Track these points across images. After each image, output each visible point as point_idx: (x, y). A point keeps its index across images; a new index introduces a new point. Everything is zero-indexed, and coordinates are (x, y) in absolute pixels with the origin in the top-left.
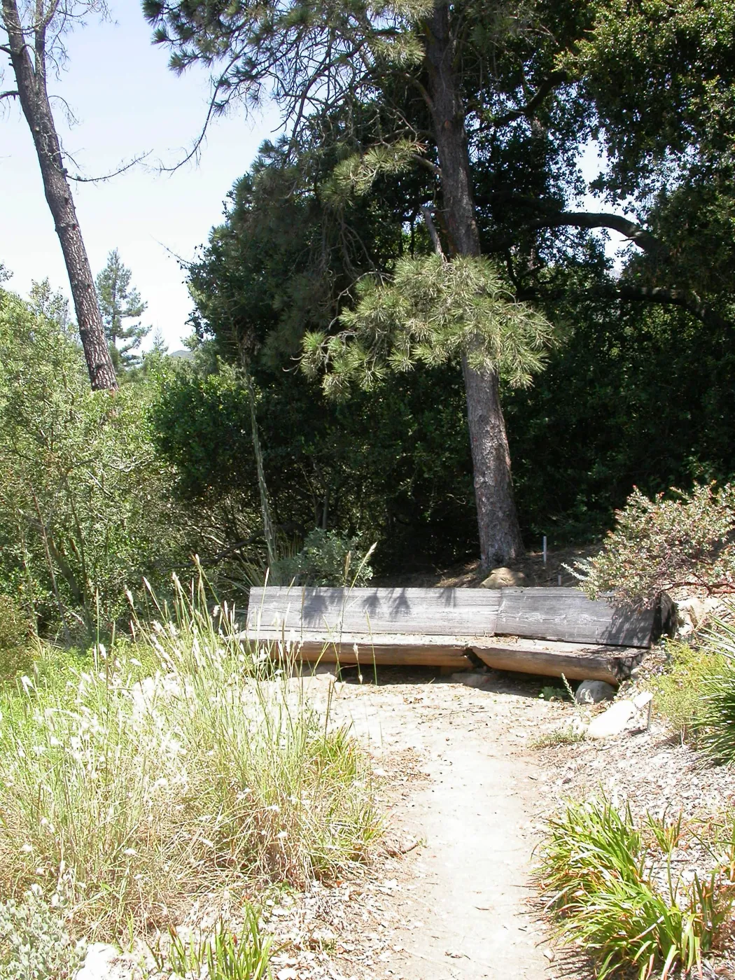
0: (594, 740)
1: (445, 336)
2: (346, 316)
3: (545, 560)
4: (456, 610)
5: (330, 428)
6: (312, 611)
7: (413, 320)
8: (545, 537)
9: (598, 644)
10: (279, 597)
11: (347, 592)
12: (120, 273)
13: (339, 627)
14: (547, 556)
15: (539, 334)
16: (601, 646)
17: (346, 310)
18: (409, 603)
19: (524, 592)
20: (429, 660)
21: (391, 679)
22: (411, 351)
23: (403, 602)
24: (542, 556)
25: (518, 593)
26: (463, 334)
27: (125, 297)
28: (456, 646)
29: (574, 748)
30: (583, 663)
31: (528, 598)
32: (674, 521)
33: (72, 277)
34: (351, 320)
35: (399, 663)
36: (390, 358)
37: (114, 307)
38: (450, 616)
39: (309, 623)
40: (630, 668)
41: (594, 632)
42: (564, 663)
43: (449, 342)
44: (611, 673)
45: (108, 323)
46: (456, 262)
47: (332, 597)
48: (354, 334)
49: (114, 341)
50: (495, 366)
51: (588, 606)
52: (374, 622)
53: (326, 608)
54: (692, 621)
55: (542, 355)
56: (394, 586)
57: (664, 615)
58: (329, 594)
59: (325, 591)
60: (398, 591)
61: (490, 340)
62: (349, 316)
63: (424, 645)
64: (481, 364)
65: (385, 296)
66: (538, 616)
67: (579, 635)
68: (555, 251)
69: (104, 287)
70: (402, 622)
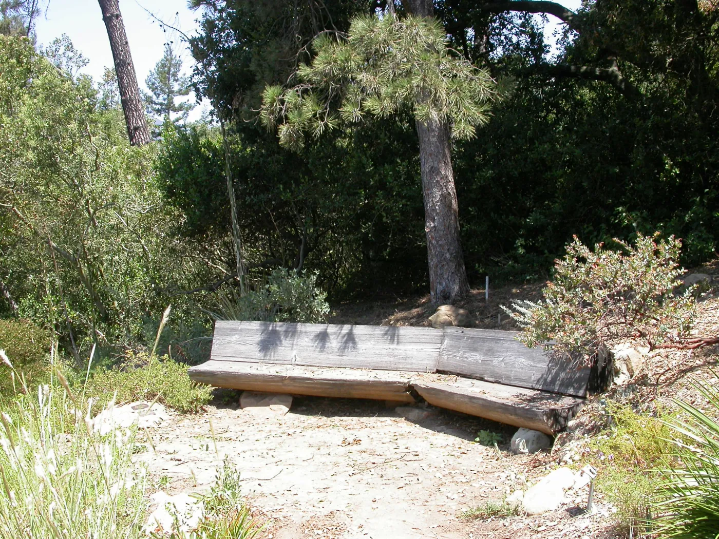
0: (528, 515)
1: (394, 88)
2: (304, 71)
3: (487, 297)
4: (401, 347)
5: (303, 178)
6: (268, 344)
7: (364, 74)
8: (487, 277)
9: (533, 389)
10: (241, 330)
11: (300, 327)
12: (173, 62)
13: (294, 360)
14: (489, 294)
15: (483, 89)
16: (536, 392)
17: (302, 66)
18: (357, 340)
19: (465, 332)
20: (374, 394)
21: (339, 410)
22: (361, 103)
23: (350, 338)
24: (485, 293)
25: (460, 333)
26: (411, 87)
27: (177, 81)
28: (399, 383)
29: (507, 524)
30: (519, 412)
31: (468, 338)
32: (617, 273)
33: (115, 56)
34: (308, 75)
35: (345, 396)
36: (340, 110)
37: (169, 88)
38: (396, 352)
39: (265, 356)
40: (566, 419)
41: (530, 377)
42: (499, 410)
43: (397, 94)
44: (547, 424)
45: (165, 100)
46: (407, 22)
47: (286, 332)
48: (309, 87)
49: (169, 114)
50: (441, 117)
51: (525, 351)
52: (323, 356)
53: (281, 341)
54: (628, 370)
55: (485, 108)
56: (343, 323)
57: (601, 364)
58: (283, 329)
59: (281, 326)
60: (346, 328)
61: (436, 93)
62: (306, 70)
63: (369, 381)
64: (427, 115)
65: (338, 52)
66: (477, 357)
67: (515, 379)
68: (503, 38)
69: (161, 72)
70: (350, 357)
